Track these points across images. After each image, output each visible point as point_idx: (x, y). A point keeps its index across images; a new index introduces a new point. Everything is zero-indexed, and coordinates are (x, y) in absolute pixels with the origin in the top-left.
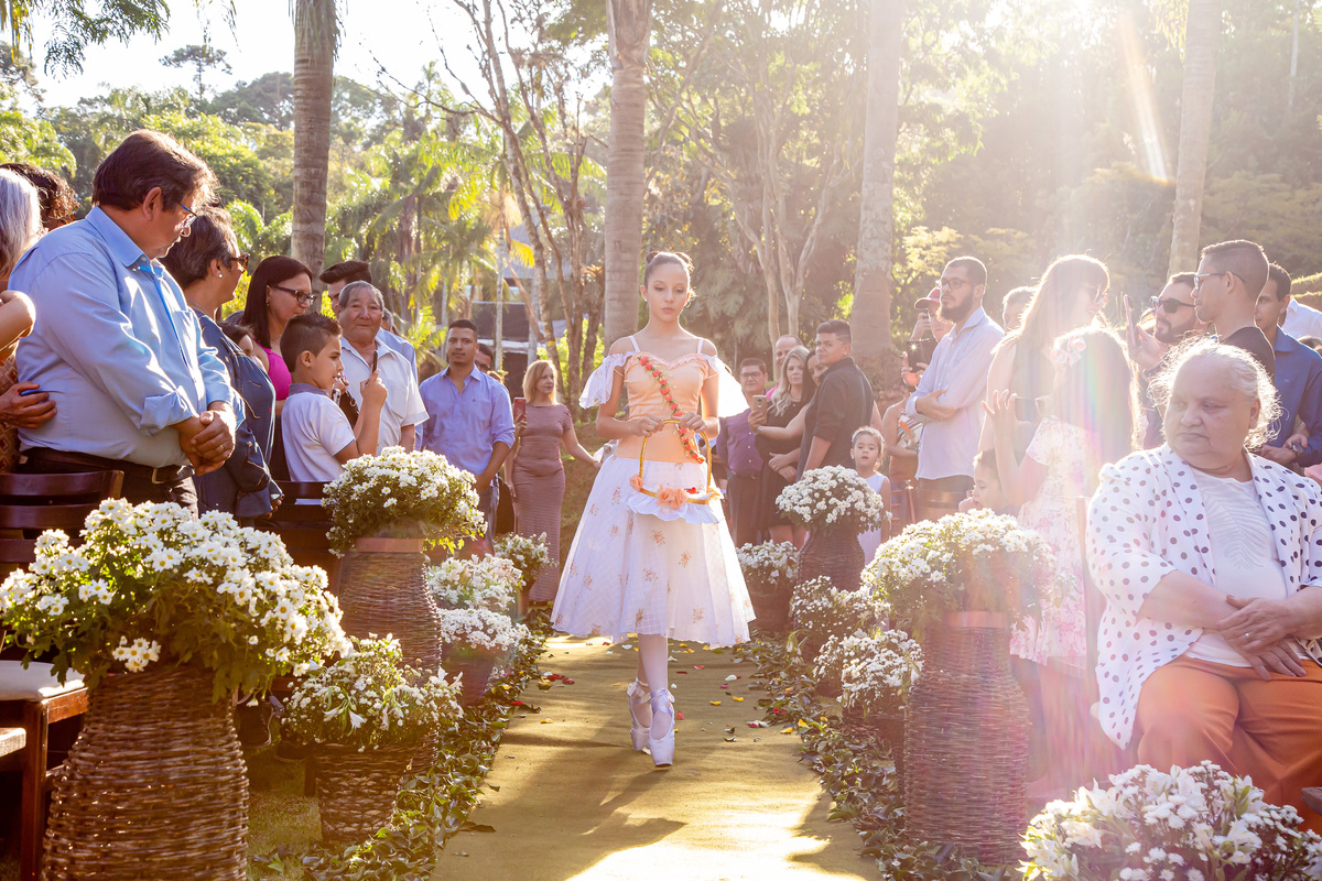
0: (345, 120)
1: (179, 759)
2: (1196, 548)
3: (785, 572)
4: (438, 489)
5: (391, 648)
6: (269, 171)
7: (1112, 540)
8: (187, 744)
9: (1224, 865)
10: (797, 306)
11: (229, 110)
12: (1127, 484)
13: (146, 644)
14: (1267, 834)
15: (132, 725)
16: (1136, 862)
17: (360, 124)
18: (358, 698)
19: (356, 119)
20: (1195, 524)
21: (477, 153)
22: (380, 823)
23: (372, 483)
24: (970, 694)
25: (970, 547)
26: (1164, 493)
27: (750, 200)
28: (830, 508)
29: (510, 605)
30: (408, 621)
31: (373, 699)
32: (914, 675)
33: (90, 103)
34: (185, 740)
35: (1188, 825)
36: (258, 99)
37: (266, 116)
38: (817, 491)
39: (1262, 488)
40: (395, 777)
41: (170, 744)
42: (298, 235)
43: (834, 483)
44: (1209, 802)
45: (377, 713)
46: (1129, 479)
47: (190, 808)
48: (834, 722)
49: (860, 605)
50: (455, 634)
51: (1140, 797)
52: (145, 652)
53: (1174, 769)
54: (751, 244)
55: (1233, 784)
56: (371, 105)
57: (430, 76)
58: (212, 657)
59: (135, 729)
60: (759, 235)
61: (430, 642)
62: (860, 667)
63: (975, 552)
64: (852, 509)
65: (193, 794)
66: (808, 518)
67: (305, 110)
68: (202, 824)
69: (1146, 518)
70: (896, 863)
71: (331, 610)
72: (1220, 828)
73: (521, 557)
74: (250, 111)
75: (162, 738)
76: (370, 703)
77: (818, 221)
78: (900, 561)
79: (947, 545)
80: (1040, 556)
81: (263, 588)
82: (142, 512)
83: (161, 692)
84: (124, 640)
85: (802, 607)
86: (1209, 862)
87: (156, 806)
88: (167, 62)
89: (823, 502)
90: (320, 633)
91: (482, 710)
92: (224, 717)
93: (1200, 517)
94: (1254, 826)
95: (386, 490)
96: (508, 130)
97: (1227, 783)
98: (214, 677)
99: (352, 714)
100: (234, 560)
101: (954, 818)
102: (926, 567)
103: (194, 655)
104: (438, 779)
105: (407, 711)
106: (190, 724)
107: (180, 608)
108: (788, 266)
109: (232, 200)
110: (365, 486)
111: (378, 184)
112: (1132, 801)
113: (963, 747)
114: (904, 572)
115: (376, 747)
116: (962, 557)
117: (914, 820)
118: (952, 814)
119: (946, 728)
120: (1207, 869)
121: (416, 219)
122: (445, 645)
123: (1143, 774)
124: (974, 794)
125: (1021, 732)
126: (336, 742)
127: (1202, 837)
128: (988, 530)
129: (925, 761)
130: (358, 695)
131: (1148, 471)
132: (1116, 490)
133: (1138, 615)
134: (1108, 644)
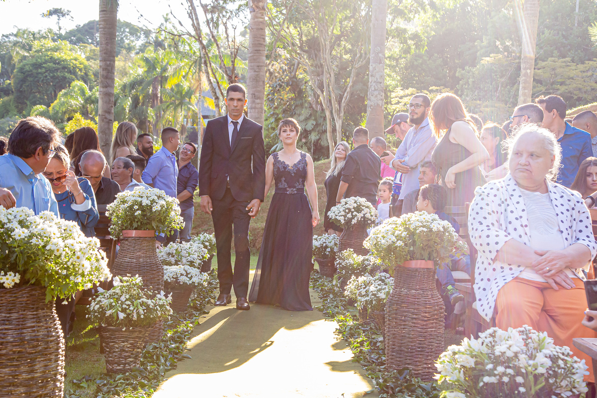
0: (127, 42)
1: (30, 329)
2: (522, 226)
3: (333, 249)
4: (161, 206)
5: (138, 281)
6: (91, 66)
7: (481, 224)
8: (34, 322)
9: (533, 374)
10: (341, 125)
11: (72, 38)
12: (488, 196)
13: (13, 274)
14: (554, 359)
15: (7, 313)
16: (491, 373)
17: (134, 44)
18: (122, 305)
19: (133, 41)
20: (521, 214)
21: (185, 55)
22: (134, 365)
23: (130, 204)
24: (416, 300)
25: (415, 229)
26: (506, 200)
27: (318, 75)
28: (353, 217)
29: (199, 264)
30: (147, 269)
31: (129, 305)
33: (7, 37)
34: (33, 320)
35: (516, 355)
36: (86, 33)
37: (90, 41)
38: (347, 209)
39: (553, 196)
40: (140, 343)
41: (25, 322)
42: (101, 93)
43: (355, 205)
44: (526, 345)
45: (131, 312)
46: (489, 194)
47: (35, 353)
48: (355, 318)
49: (367, 262)
50: (173, 277)
51: (493, 343)
52: (13, 278)
53: (510, 329)
54: (319, 96)
55: (538, 336)
56: (139, 34)
57: (166, 20)
58: (45, 281)
59: (8, 315)
60: (322, 92)
61: (158, 280)
62: (365, 290)
63: (418, 231)
64: (364, 217)
65: (37, 346)
66: (343, 222)
67: (104, 34)
68: (42, 360)
69: (497, 212)
70: (381, 381)
71: (103, 258)
72: (532, 357)
73: (207, 244)
74: (82, 39)
75: (21, 320)
76: (127, 307)
77: (351, 84)
78: (382, 237)
79: (405, 228)
80: (449, 233)
81: (68, 247)
82: (11, 212)
83: (21, 298)
84: (2, 273)
85: (340, 264)
86: (527, 373)
87: (19, 352)
88: (44, 15)
89: (350, 214)
90: (98, 269)
91: (186, 314)
92: (51, 310)
93: (523, 210)
94: (548, 356)
95: (136, 207)
96: (201, 42)
97: (535, 335)
98: (46, 290)
99: (119, 312)
100: (54, 234)
101: (409, 359)
102: (394, 239)
103: (36, 280)
104: (163, 345)
105: (145, 311)
106: (35, 313)
107: (29, 257)
108: (336, 106)
109: (74, 80)
110: (126, 205)
111: (141, 71)
112: (489, 345)
113: (413, 325)
114: (383, 241)
115: (131, 328)
116: (412, 234)
117: (390, 361)
118: (408, 358)
119: (405, 316)
120: (525, 376)
121: (160, 88)
122: (166, 282)
123: (495, 332)
124: (419, 348)
125: (441, 317)
126: (112, 326)
127: (523, 360)
128: (424, 221)
129: (395, 332)
130: (122, 303)
131: (498, 190)
132: (482, 199)
133: (494, 260)
134: (480, 274)
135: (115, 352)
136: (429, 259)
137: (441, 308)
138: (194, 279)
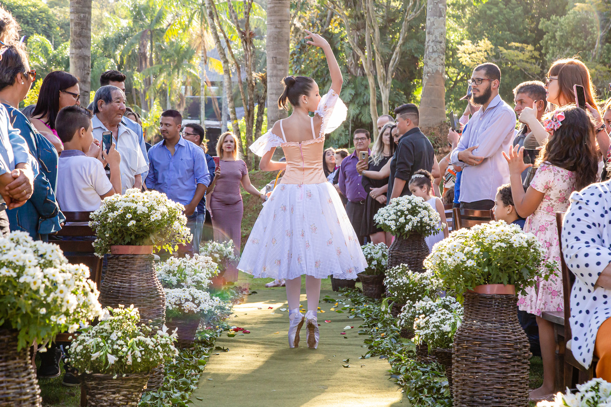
3: (381, 261)
4: (161, 214)
5: (133, 314)
6: (55, 15)
7: (577, 239)
10: (388, 95)
12: (587, 204)
18: (112, 345)
23: (120, 211)
24: (493, 336)
25: (491, 245)
27: (358, 29)
28: (407, 222)
29: (209, 285)
30: (144, 296)
31: (121, 346)
32: (459, 324)
38: (399, 211)
40: (136, 394)
42: (74, 56)
43: (410, 206)
45: (125, 354)
46: (588, 201)
48: (411, 354)
49: (426, 281)
50: (175, 304)
51: (596, 399)
54: (358, 58)
58: (17, 322)
60: (363, 51)
61: (158, 310)
62: (425, 320)
63: (494, 247)
64: (421, 222)
66: (394, 228)
69: (599, 225)
71: (92, 291)
73: (217, 256)
76: (120, 348)
77: (401, 42)
78: (448, 254)
79: (477, 243)
80: (535, 249)
81: (48, 278)
85: (390, 283)
89: (403, 218)
90: (85, 305)
91: (192, 351)
92: (25, 359)
95: (129, 216)
98: (18, 334)
99: (109, 355)
100: (30, 261)
102: (463, 257)
103: (5, 320)
104: (164, 394)
105: (143, 353)
106: (4, 364)
108: (382, 70)
109: (32, 34)
110: (116, 213)
111: (126, 23)
113: (489, 368)
114: (449, 260)
115: (124, 375)
116: (487, 251)
119: (478, 357)
121: (149, 45)
122: (168, 311)
123: (598, 384)
124: (497, 398)
125: (525, 359)
126: (99, 372)
128: (502, 233)
129: (466, 378)
130: (113, 343)
131: (600, 196)
132: (580, 208)
133: (595, 286)
134: (578, 304)
135: (102, 406)
136: (509, 283)
137: (525, 347)
138: (202, 306)
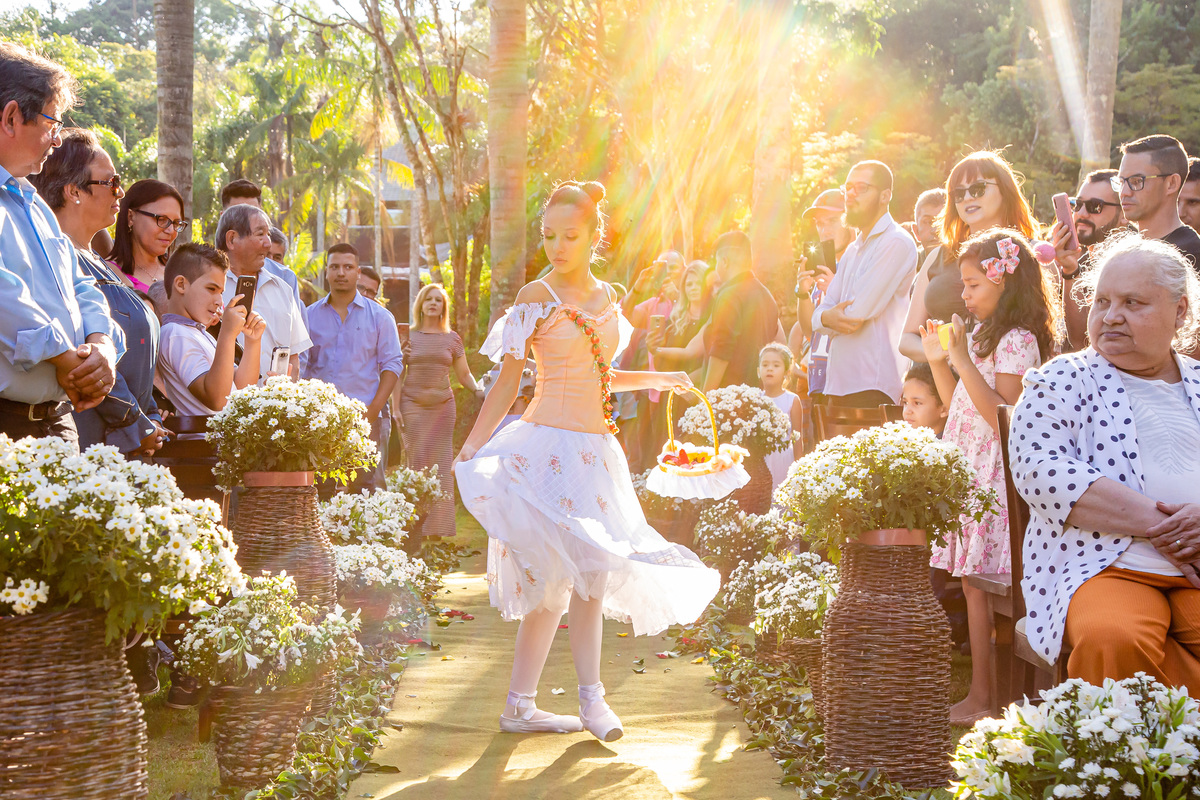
0: (206, 37)
1: (73, 703)
2: (1124, 454)
4: (328, 419)
5: (285, 585)
6: (128, 93)
7: (1037, 447)
8: (81, 687)
9: (1160, 778)
10: (691, 220)
11: (82, 29)
12: (1052, 389)
13: (33, 584)
15: (22, 669)
16: (1070, 778)
17: (223, 42)
18: (253, 638)
19: (219, 37)
20: (1122, 429)
21: (347, 68)
22: (280, 767)
23: (259, 415)
24: (890, 615)
25: (886, 463)
26: (1090, 397)
28: (735, 430)
29: (404, 540)
31: (268, 638)
32: (830, 599)
34: (78, 683)
35: (1123, 740)
36: (114, 18)
37: (123, 35)
38: (721, 412)
39: (1192, 389)
40: (295, 718)
41: (64, 688)
42: (165, 159)
43: (739, 403)
44: (1144, 714)
45: (274, 653)
46: (1054, 384)
47: (86, 753)
48: (746, 650)
49: (769, 529)
50: (350, 571)
51: (1072, 712)
52: (33, 593)
55: (1169, 695)
56: (233, 20)
58: (103, 597)
59: (25, 673)
61: (325, 579)
62: (773, 592)
63: (892, 467)
64: (758, 429)
65: (89, 739)
67: (167, 26)
68: (100, 770)
70: (818, 791)
71: (226, 544)
72: (1155, 741)
73: (412, 491)
74: (105, 31)
75: (54, 682)
76: (266, 643)
78: (815, 479)
79: (863, 460)
80: (959, 469)
81: (154, 523)
82: (24, 448)
83: (51, 634)
84: (10, 581)
85: (709, 533)
86: (1145, 776)
87: (51, 752)
89: (728, 423)
90: (215, 568)
91: (380, 649)
92: (118, 659)
93: (1127, 421)
94: (1191, 737)
95: (273, 422)
96: (381, 41)
97: (1162, 694)
98: (106, 617)
99: (247, 655)
100: (123, 495)
101: (877, 743)
102: (841, 484)
103: (84, 594)
104: (338, 721)
105: (305, 650)
106: (83, 666)
107: (68, 546)
110: (251, 418)
111: (247, 104)
112: (1064, 716)
113: (884, 669)
114: (818, 490)
115: (274, 688)
116: (879, 473)
117: (835, 746)
118: (874, 739)
119: (866, 651)
120: (1143, 783)
121: (286, 141)
122: (341, 584)
123: (1075, 687)
124: (897, 718)
125: (943, 652)
126: (232, 684)
127: (1138, 750)
128: (905, 443)
129: (845, 685)
130: (253, 634)
131: (1074, 375)
132: (1041, 395)
133: (1065, 525)
134: (1034, 556)
135: (238, 740)
136: (917, 526)
137: (944, 632)
138: (396, 574)
